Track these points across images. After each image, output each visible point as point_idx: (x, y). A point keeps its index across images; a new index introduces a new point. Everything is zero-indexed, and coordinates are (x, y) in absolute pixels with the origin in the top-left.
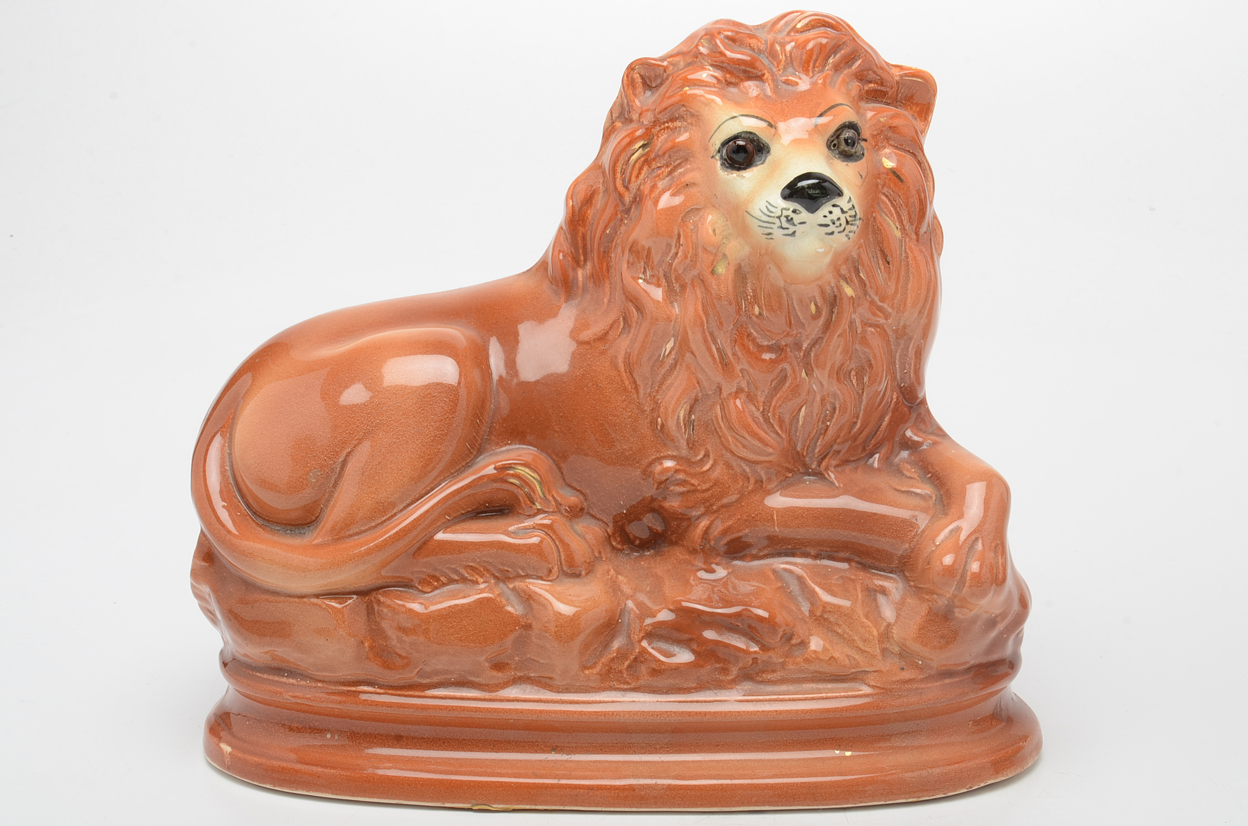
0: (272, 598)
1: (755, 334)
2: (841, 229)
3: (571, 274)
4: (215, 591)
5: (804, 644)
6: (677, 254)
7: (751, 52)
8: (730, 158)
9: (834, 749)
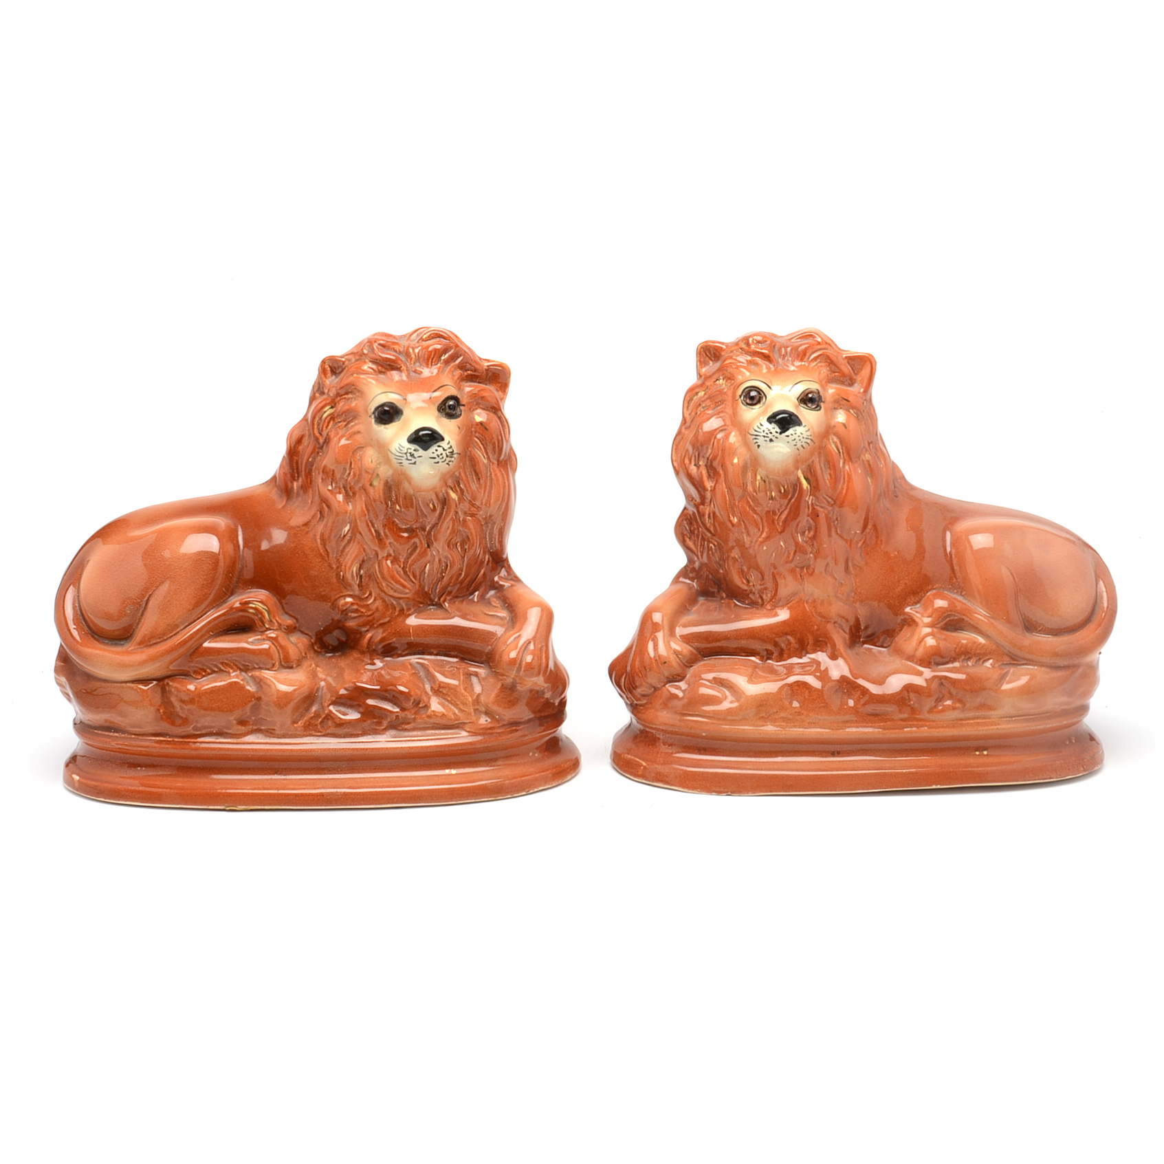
0: (103, 684)
1: (397, 521)
2: (443, 460)
3: (289, 484)
4: (68, 680)
5: (427, 707)
6: (350, 474)
7: (394, 353)
8: (380, 418)
9: (445, 769)
